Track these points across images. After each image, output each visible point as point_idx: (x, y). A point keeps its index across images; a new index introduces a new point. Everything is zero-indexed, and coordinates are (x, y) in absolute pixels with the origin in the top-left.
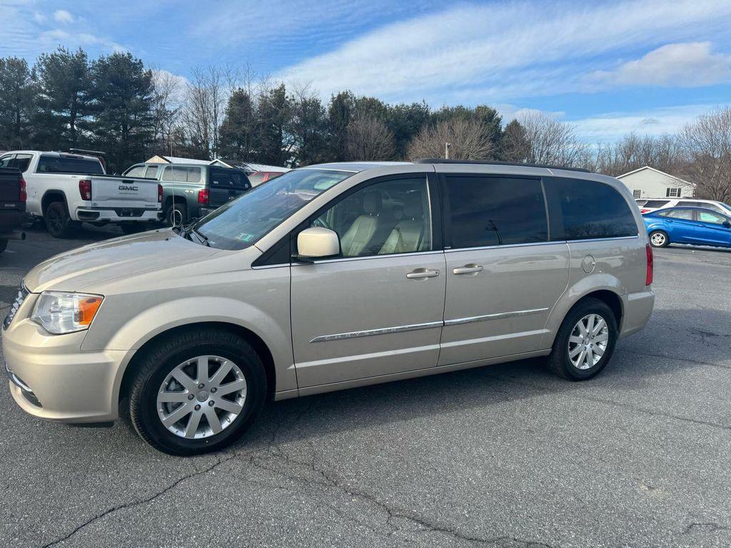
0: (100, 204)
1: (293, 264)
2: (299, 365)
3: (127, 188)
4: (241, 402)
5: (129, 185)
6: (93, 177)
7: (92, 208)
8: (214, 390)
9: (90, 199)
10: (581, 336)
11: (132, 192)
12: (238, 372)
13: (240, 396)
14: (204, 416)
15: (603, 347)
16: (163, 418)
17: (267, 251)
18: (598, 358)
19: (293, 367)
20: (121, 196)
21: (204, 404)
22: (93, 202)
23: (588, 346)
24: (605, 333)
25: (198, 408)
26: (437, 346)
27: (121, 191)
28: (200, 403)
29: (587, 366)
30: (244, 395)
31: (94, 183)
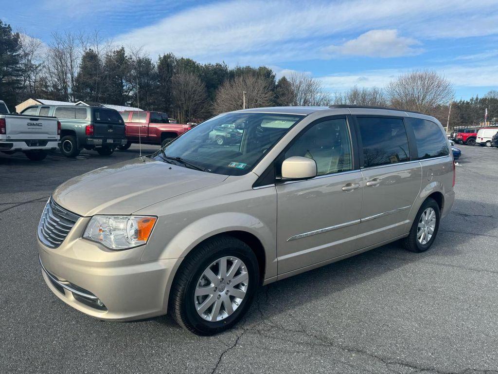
0: (13, 137)
1: (277, 184)
2: (280, 258)
3: (34, 125)
4: (244, 289)
5: (35, 122)
6: (6, 116)
7: (7, 140)
8: (229, 283)
9: (5, 133)
10: (423, 223)
11: (38, 127)
12: (243, 267)
13: (243, 285)
14: (223, 303)
15: (433, 229)
16: (198, 309)
17: (261, 176)
18: (431, 236)
19: (276, 260)
20: (30, 130)
21: (223, 293)
22: (7, 135)
23: (426, 229)
24: (434, 220)
25: (219, 297)
27: (30, 127)
28: (220, 293)
29: (425, 242)
30: (246, 283)
31: (7, 120)
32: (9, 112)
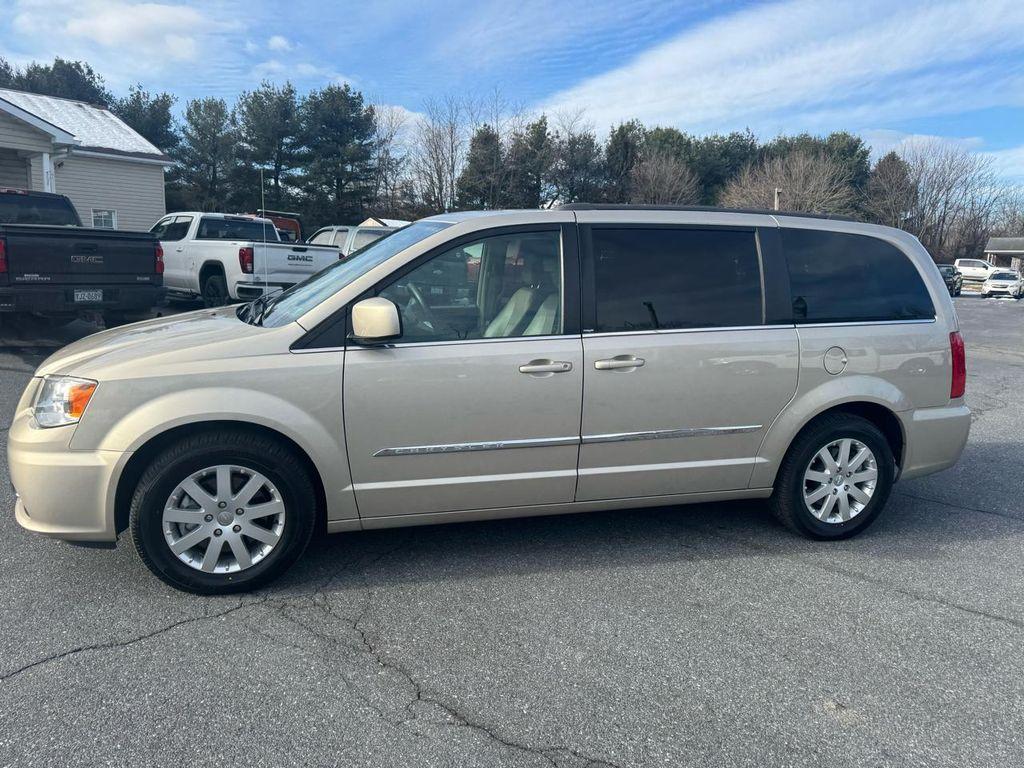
0: (265, 278)
1: (348, 348)
2: (358, 487)
3: (298, 258)
4: (279, 531)
5: (300, 254)
6: (256, 243)
7: (255, 284)
8: (239, 512)
9: (252, 272)
10: (827, 472)
11: (304, 262)
12: (273, 489)
13: (277, 522)
14: (226, 544)
15: (869, 492)
16: (172, 542)
17: (312, 330)
18: (860, 507)
19: (350, 488)
20: (289, 268)
21: (228, 529)
22: (256, 276)
23: (840, 489)
24: (873, 469)
25: (218, 533)
26: (573, 473)
27: (290, 262)
28: (220, 527)
29: (839, 519)
30: (282, 521)
31: (258, 252)
32: (279, 240)
